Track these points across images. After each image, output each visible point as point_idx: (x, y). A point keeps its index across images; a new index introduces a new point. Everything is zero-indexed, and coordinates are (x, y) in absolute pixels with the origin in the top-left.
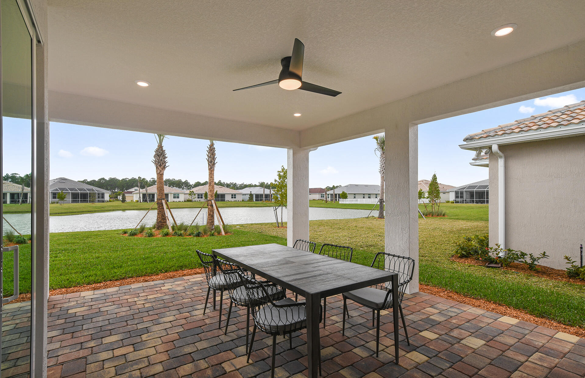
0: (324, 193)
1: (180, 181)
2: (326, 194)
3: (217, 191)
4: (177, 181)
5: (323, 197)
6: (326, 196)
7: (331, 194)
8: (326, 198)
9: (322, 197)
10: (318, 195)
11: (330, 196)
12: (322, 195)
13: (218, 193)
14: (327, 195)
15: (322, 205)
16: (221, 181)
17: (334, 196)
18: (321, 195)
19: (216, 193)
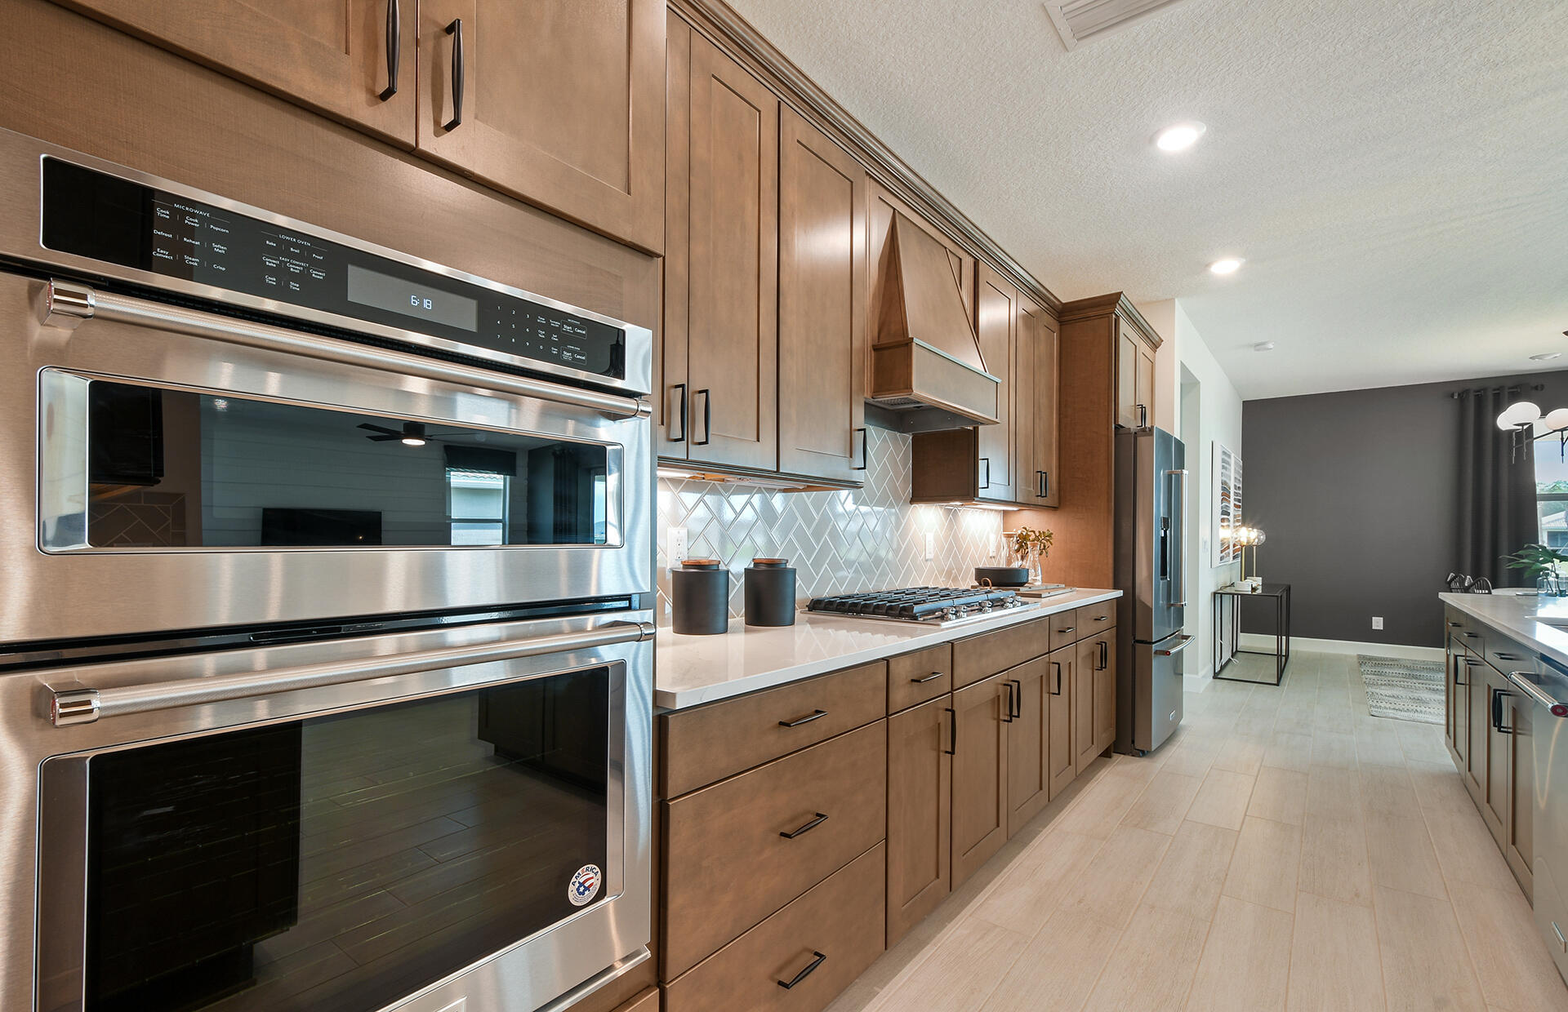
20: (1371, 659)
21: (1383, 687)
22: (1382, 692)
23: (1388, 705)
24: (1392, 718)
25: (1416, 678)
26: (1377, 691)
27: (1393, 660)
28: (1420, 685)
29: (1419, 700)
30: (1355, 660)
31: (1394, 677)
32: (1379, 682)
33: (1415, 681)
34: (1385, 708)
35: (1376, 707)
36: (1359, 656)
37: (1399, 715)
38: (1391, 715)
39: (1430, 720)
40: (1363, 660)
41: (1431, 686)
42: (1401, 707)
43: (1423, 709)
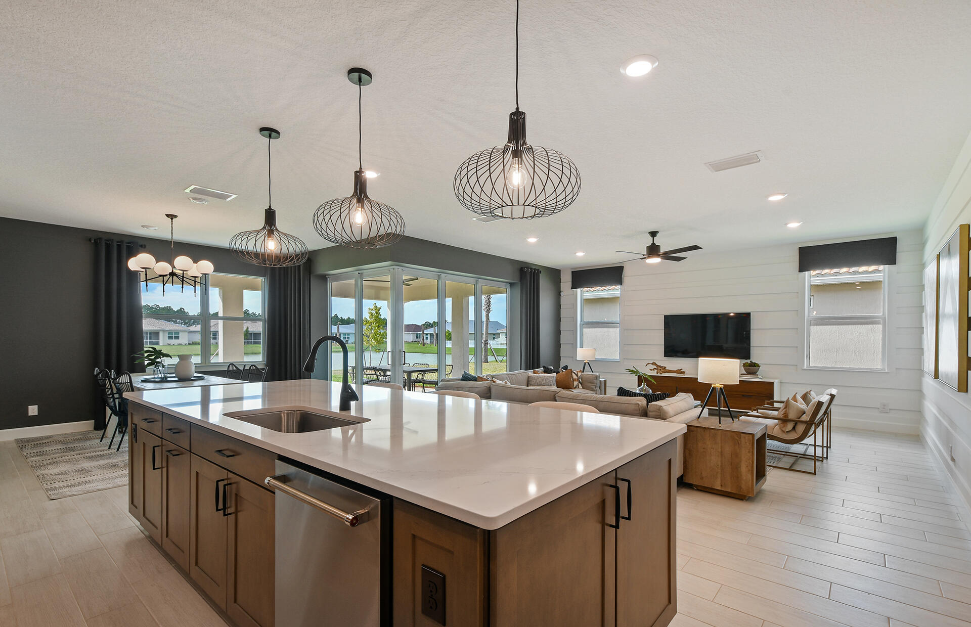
0: (421, 332)
1: (168, 310)
2: (423, 333)
3: (248, 328)
4: (164, 309)
5: (420, 338)
6: (423, 336)
7: (430, 334)
8: (423, 340)
9: (417, 338)
10: (411, 335)
11: (429, 336)
12: (417, 334)
13: (250, 330)
14: (425, 335)
15: (417, 350)
16: (248, 311)
17: (435, 337)
18: (415, 334)
19: (247, 331)
20: (28, 441)
21: (50, 466)
22: (51, 471)
23: (61, 484)
24: (69, 496)
25: (73, 450)
26: (46, 472)
27: (47, 438)
28: (78, 456)
29: (83, 471)
30: (15, 445)
31: (55, 453)
32: (45, 462)
33: (72, 453)
34: (60, 487)
35: (51, 489)
36: (17, 441)
37: (74, 490)
38: (68, 493)
39: (99, 487)
40: (22, 444)
41: (86, 455)
42: (73, 482)
43: (89, 478)
